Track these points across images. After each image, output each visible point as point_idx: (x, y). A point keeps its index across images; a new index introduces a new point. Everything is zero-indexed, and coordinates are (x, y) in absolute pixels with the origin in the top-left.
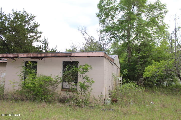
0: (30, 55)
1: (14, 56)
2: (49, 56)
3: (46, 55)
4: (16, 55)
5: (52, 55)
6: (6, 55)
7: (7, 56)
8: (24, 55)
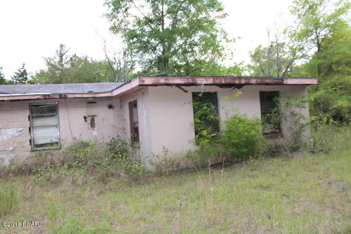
0: (220, 80)
1: (186, 82)
2: (253, 83)
3: (247, 81)
4: (190, 81)
5: (257, 81)
6: (164, 79)
7: (168, 82)
8: (207, 81)
